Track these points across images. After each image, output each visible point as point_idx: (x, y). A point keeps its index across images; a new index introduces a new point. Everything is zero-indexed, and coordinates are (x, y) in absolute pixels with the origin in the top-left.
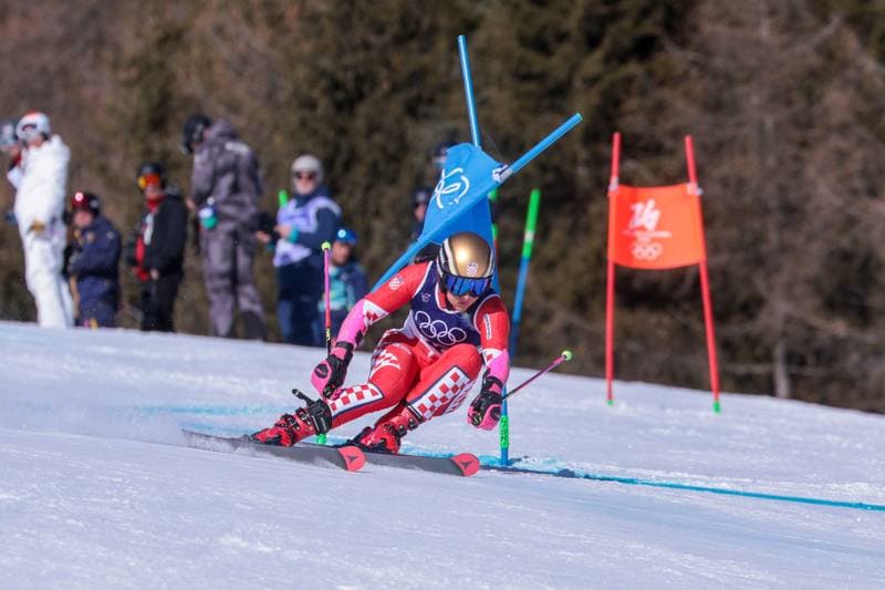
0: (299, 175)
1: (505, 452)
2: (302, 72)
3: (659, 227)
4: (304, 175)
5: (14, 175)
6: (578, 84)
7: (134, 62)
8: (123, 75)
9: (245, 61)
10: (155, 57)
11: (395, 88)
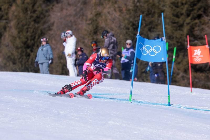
0: (127, 44)
1: (169, 103)
2: (126, 22)
3: (201, 55)
4: (129, 44)
5: (64, 44)
6: (185, 24)
7: (90, 20)
8: (88, 22)
9: (114, 19)
10: (95, 18)
11: (146, 25)
